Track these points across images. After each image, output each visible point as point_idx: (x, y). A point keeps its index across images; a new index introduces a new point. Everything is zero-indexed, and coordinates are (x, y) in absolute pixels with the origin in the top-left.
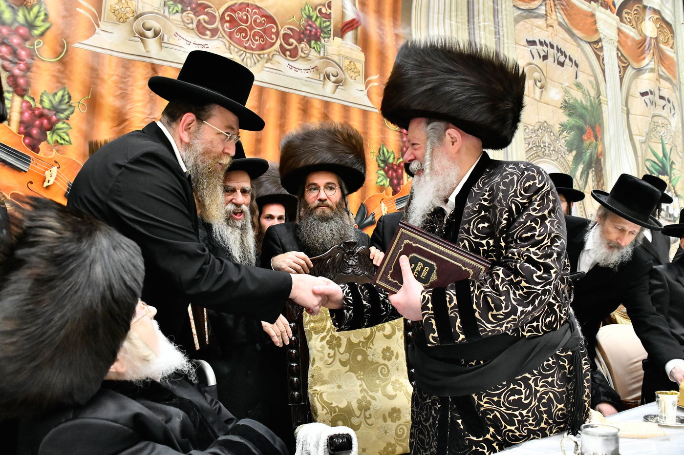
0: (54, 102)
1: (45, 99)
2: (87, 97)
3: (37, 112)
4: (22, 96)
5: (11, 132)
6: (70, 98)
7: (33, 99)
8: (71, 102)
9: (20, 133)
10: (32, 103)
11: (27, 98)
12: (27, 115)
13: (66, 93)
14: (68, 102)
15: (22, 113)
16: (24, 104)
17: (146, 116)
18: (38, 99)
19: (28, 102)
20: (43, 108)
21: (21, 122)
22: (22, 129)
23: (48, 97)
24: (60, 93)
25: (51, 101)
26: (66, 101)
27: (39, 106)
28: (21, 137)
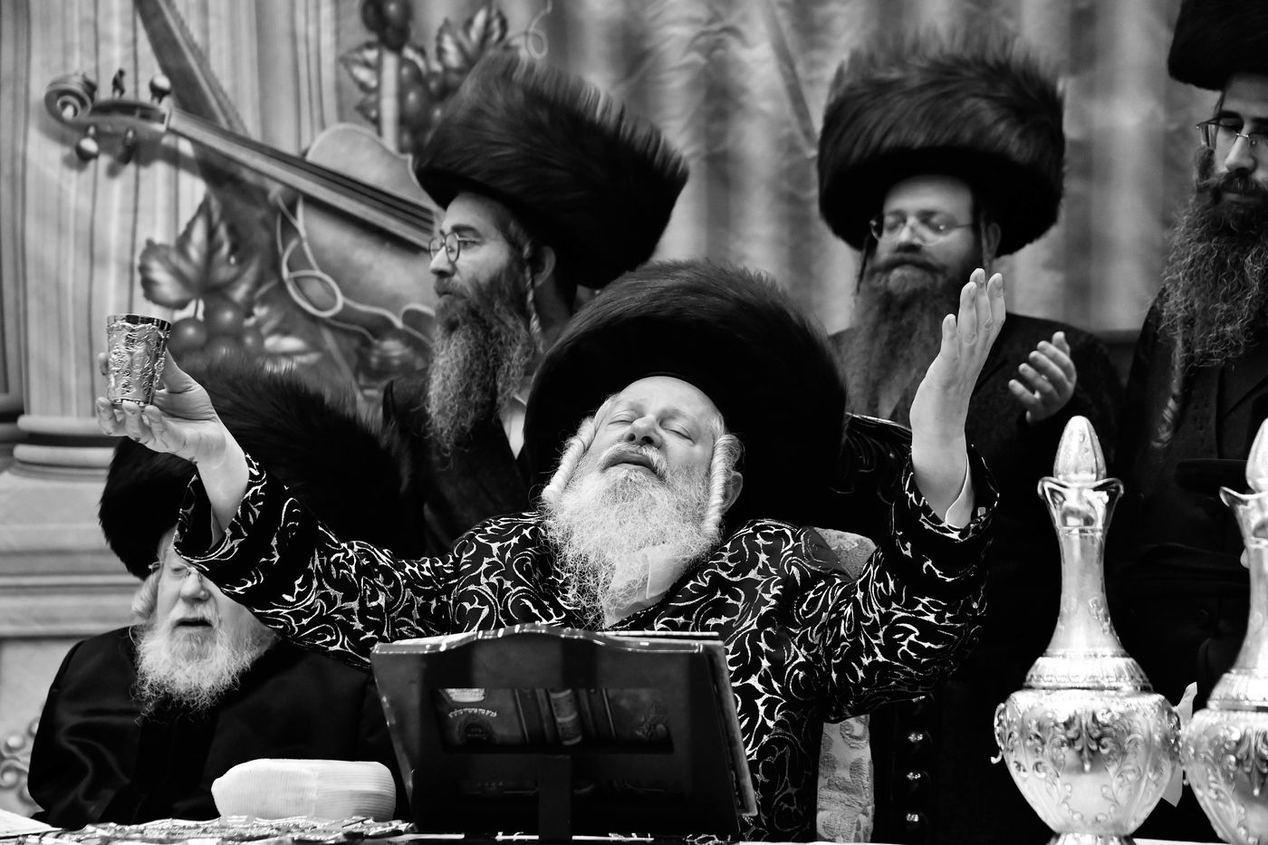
0: (469, 47)
1: (449, 45)
2: (542, 13)
3: (433, 85)
4: (397, 49)
5: (385, 151)
6: (504, 25)
7: (421, 51)
8: (510, 34)
9: (402, 150)
10: (421, 63)
11: (409, 53)
12: (412, 97)
13: (494, 13)
14: (502, 37)
15: (401, 96)
16: (405, 71)
17: (700, 28)
18: (431, 51)
19: (412, 63)
20: (447, 69)
21: (403, 121)
22: (406, 138)
23: (454, 35)
24: (480, 19)
25: (460, 47)
26: (496, 36)
27: (437, 67)
28: (406, 161)
